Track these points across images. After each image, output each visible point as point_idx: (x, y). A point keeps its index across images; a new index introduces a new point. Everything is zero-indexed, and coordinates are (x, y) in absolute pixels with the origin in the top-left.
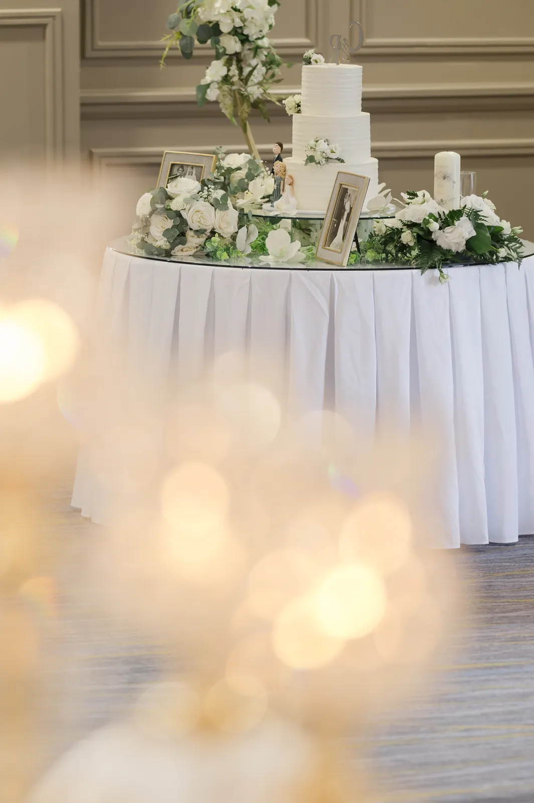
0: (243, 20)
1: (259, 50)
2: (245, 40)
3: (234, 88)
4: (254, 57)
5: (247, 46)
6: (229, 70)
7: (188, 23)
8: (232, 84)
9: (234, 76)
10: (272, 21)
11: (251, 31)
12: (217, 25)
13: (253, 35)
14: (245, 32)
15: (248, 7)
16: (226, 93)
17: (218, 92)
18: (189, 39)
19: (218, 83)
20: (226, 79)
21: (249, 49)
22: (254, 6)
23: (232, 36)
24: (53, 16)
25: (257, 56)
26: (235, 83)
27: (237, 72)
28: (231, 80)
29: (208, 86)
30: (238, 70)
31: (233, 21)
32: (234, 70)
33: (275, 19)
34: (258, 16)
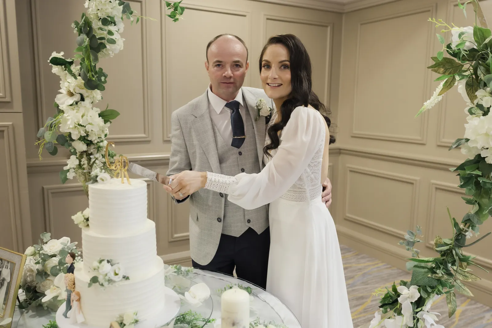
0: (86, 132)
1: (99, 148)
2: (89, 143)
3: (85, 171)
4: (97, 153)
5: (92, 147)
6: (80, 161)
7: (50, 134)
8: (84, 169)
9: (84, 164)
10: (107, 132)
11: (93, 138)
12: (70, 134)
13: (94, 140)
14: (89, 139)
15: (89, 124)
16: (80, 174)
17: (74, 174)
18: (51, 143)
19: (74, 169)
20: (80, 166)
21: (94, 148)
22: (93, 123)
23: (80, 141)
24: (7, 126)
25: (99, 152)
26: (85, 169)
27: (86, 162)
28: (83, 167)
29: (68, 171)
30: (87, 161)
31: (80, 132)
32: (84, 161)
33: (109, 131)
34: (96, 130)
